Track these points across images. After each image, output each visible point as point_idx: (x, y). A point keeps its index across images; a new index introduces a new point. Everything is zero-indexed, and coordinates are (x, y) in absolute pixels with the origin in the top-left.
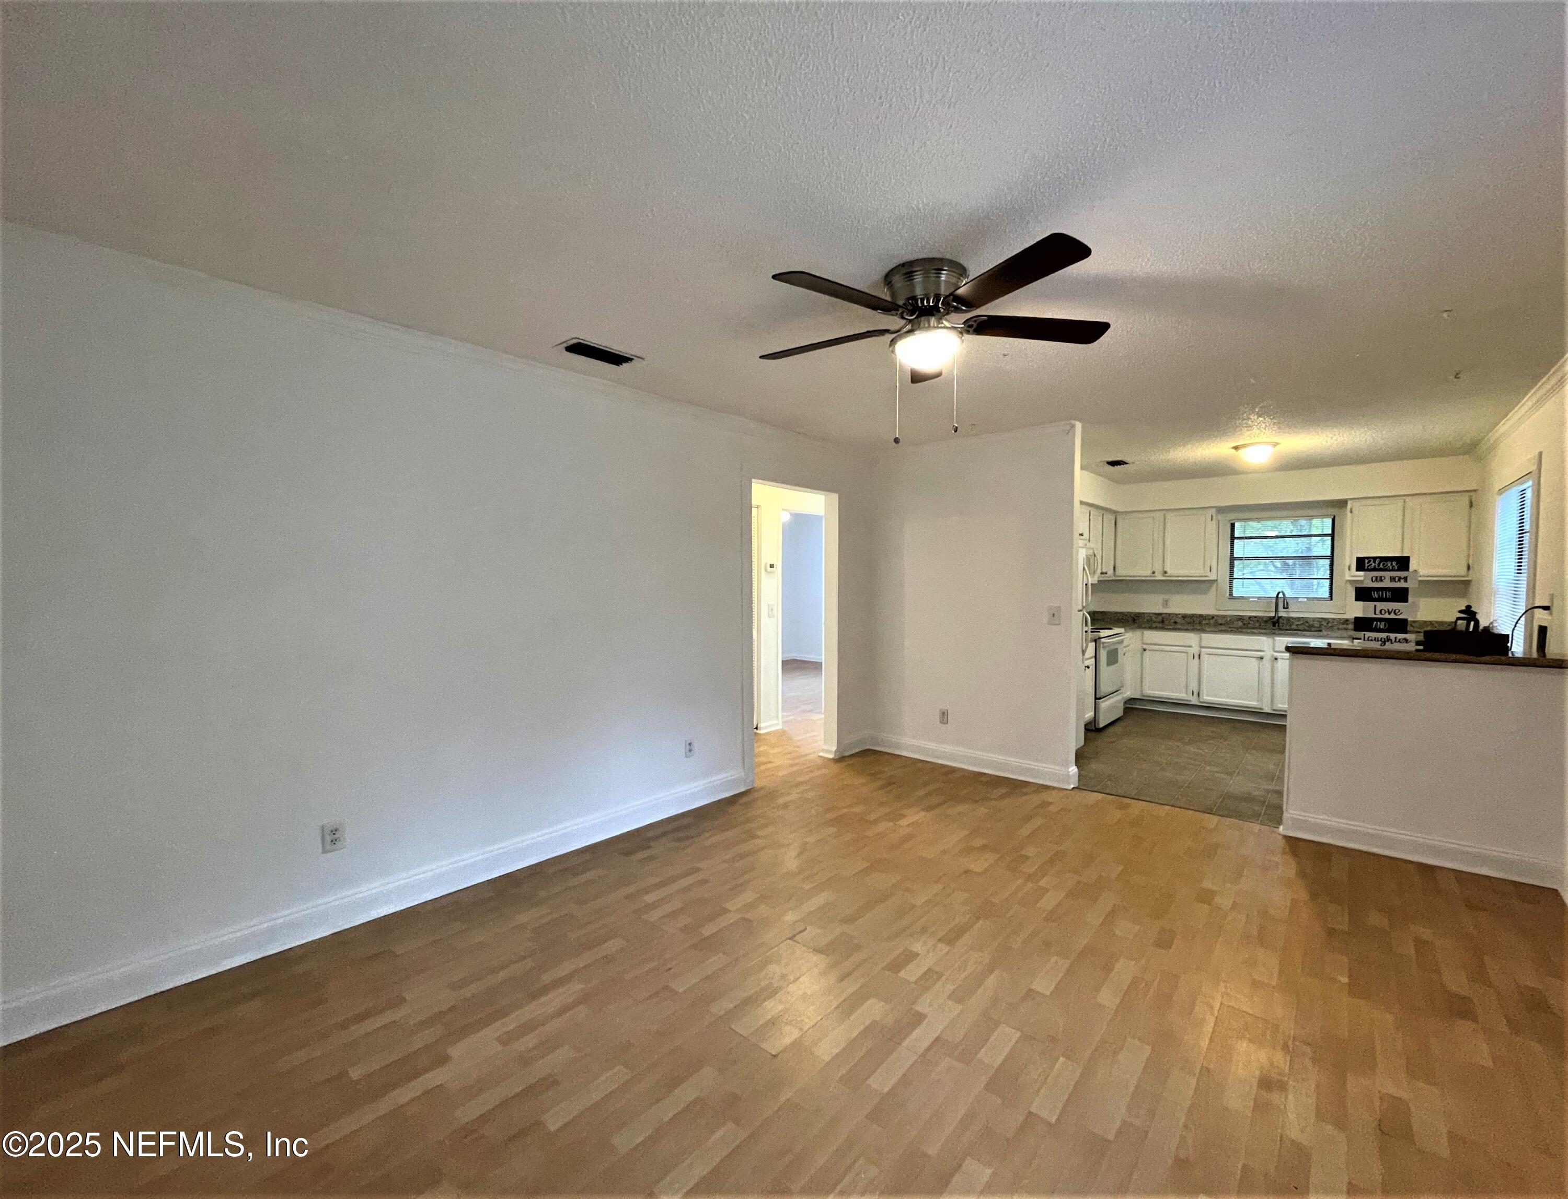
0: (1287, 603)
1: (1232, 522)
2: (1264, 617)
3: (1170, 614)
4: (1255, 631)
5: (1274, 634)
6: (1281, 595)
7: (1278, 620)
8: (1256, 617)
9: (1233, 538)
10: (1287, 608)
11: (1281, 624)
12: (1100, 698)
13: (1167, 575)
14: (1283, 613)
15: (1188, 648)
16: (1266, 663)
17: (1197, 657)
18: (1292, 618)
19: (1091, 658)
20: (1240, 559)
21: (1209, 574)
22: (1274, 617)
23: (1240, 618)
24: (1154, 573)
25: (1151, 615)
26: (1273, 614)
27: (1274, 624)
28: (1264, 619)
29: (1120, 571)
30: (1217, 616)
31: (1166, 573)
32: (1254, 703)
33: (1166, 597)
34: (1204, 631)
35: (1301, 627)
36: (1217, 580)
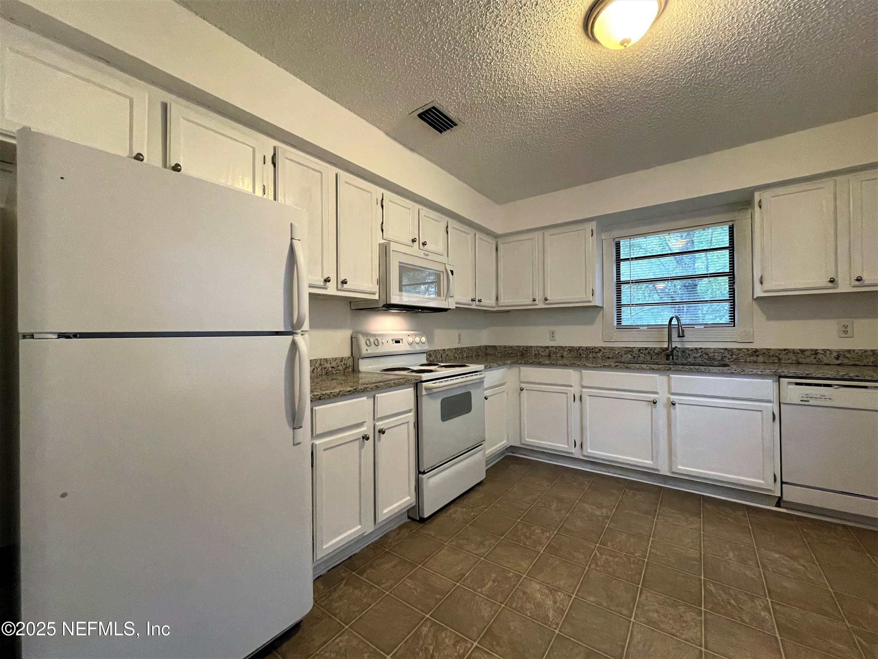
0: (683, 331)
1: (617, 240)
2: (655, 349)
3: (556, 348)
4: (644, 366)
5: (669, 369)
6: (674, 322)
7: (672, 351)
8: (646, 349)
9: (619, 260)
10: (683, 336)
11: (675, 357)
12: (424, 473)
13: (547, 302)
14: (677, 344)
15: (568, 388)
16: (661, 410)
17: (577, 398)
18: (688, 348)
19: (409, 411)
20: (627, 283)
21: (591, 299)
22: (667, 349)
23: (630, 351)
24: (534, 300)
25: (539, 348)
26: (665, 345)
27: (668, 356)
28: (656, 351)
29: (503, 301)
30: (605, 348)
31: (546, 300)
32: (648, 463)
33: (553, 328)
34: (585, 367)
35: (699, 361)
36: (603, 307)
